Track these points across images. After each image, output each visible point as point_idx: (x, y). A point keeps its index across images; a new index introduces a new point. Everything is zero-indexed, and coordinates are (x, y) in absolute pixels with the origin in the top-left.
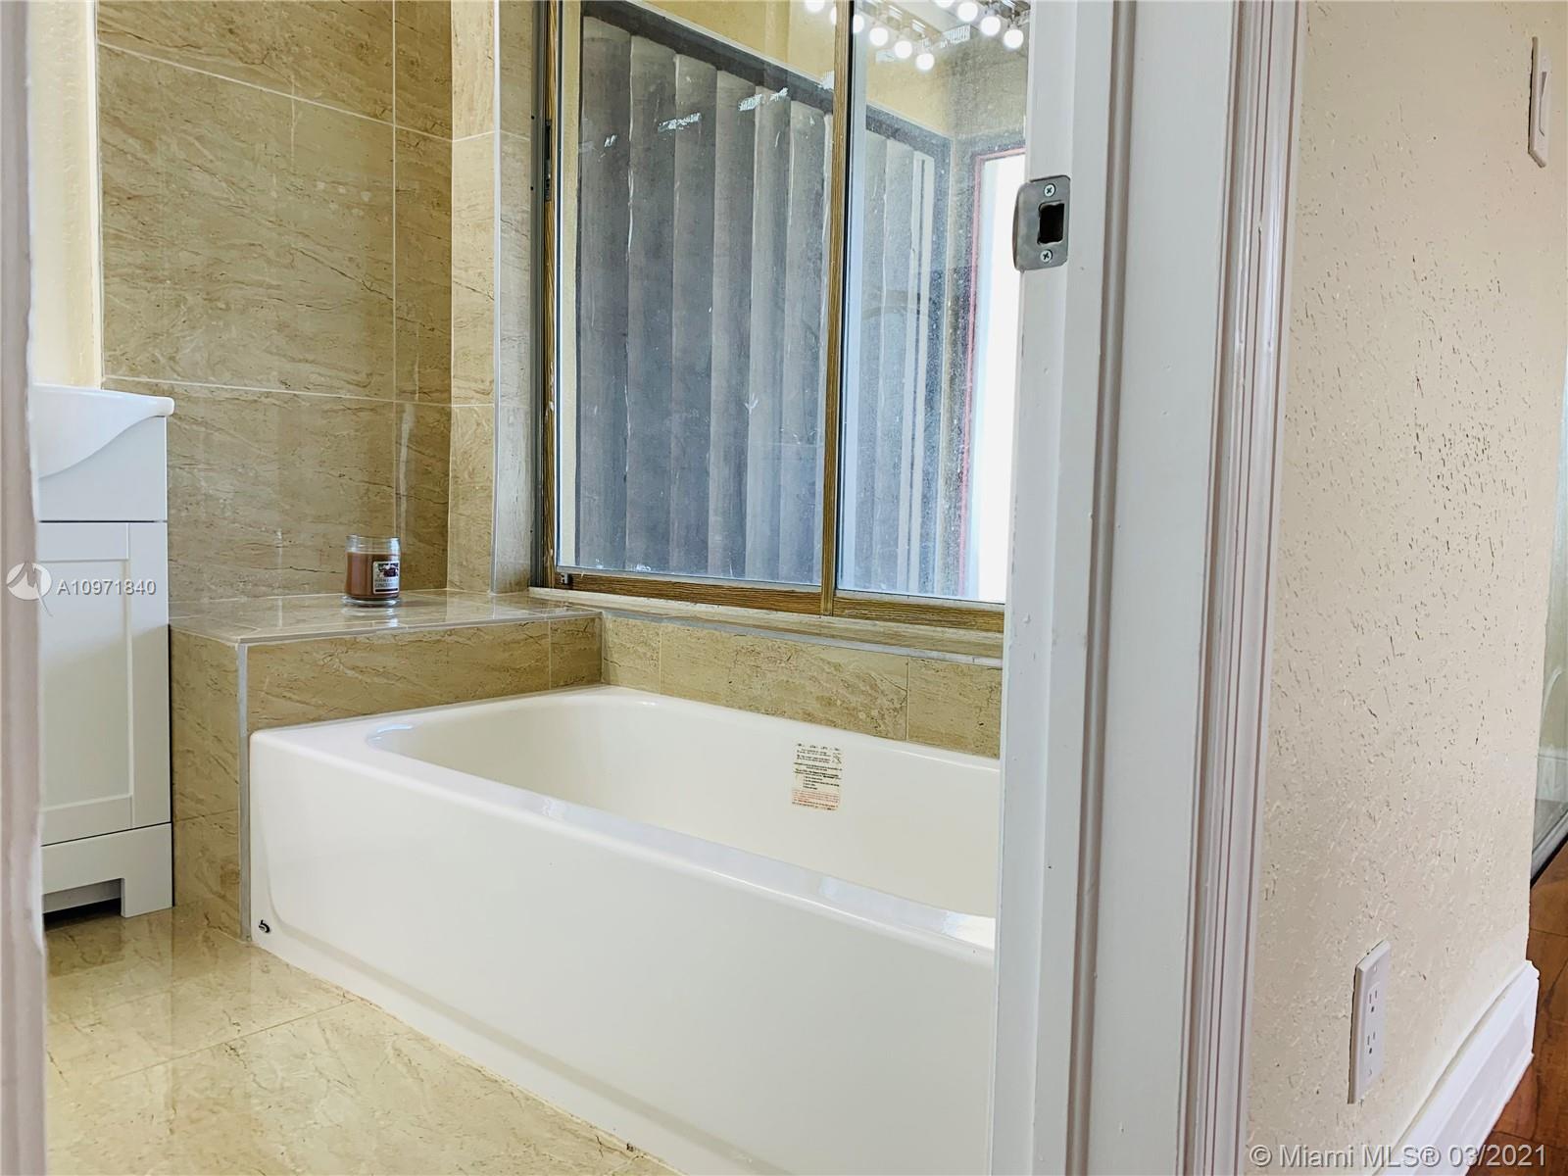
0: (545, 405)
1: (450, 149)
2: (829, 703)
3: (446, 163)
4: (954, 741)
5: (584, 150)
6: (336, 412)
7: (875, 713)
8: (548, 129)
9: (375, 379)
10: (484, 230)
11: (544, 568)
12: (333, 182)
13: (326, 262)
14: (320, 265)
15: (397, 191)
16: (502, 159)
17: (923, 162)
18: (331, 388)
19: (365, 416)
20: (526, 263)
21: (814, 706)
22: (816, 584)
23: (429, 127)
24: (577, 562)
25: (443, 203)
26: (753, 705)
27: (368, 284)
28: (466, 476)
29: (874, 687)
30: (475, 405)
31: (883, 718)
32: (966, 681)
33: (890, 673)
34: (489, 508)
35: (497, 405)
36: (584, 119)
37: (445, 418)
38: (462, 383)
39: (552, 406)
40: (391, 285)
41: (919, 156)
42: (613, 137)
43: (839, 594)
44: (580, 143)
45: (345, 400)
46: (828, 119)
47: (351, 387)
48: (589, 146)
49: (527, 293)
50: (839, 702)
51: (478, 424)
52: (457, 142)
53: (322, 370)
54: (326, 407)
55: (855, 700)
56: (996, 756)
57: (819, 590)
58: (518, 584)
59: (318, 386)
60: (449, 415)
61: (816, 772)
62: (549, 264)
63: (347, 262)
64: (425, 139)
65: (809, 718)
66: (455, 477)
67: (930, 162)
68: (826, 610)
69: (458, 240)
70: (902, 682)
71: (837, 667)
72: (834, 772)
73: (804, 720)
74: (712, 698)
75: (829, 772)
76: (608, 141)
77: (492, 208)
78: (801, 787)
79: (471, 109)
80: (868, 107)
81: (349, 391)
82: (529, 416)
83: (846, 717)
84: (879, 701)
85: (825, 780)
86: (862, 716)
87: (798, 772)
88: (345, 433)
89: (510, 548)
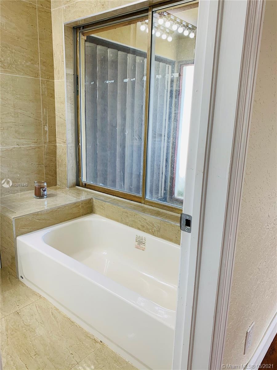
0: (78, 144)
1: (54, 83)
2: (143, 227)
3: (53, 86)
4: (171, 240)
5: (86, 84)
6: (30, 149)
7: (153, 231)
8: (77, 78)
9: (38, 141)
10: (63, 104)
11: (79, 181)
12: (27, 95)
13: (26, 115)
14: (24, 116)
15: (42, 95)
16: (67, 87)
17: (169, 66)
18: (28, 144)
19: (37, 149)
20: (73, 111)
21: (140, 227)
22: (140, 195)
23: (49, 78)
24: (87, 181)
25: (52, 96)
26: (126, 224)
27: (36, 118)
28: (61, 161)
29: (153, 225)
30: (63, 145)
31: (155, 232)
32: (173, 228)
33: (157, 223)
34: (66, 169)
35: (67, 145)
36: (86, 77)
37: (55, 147)
38: (59, 139)
39: (80, 144)
40: (41, 118)
41: (167, 65)
42: (93, 82)
43: (146, 199)
44: (85, 82)
45: (32, 146)
46: (146, 60)
47: (33, 143)
48: (87, 83)
49: (73, 118)
50: (145, 227)
51: (63, 150)
52: (56, 81)
53: (26, 140)
54: (28, 149)
55: (149, 227)
56: (179, 244)
57: (141, 196)
58: (73, 185)
59: (26, 144)
60: (56, 146)
61: (140, 242)
62: (78, 111)
63: (31, 114)
64: (48, 81)
65: (139, 229)
66: (58, 161)
67: (170, 67)
68: (143, 202)
69: (57, 105)
70: (159, 225)
71: (145, 219)
72: (144, 243)
73: (138, 229)
74: (118, 221)
75: (143, 242)
76: (92, 83)
77: (65, 99)
78: (137, 245)
79: (59, 73)
80: (155, 56)
81: (33, 144)
82: (75, 147)
83: (147, 231)
84: (154, 228)
85: (142, 244)
86: (150, 231)
87: (136, 241)
88: (32, 154)
89: (71, 178)
